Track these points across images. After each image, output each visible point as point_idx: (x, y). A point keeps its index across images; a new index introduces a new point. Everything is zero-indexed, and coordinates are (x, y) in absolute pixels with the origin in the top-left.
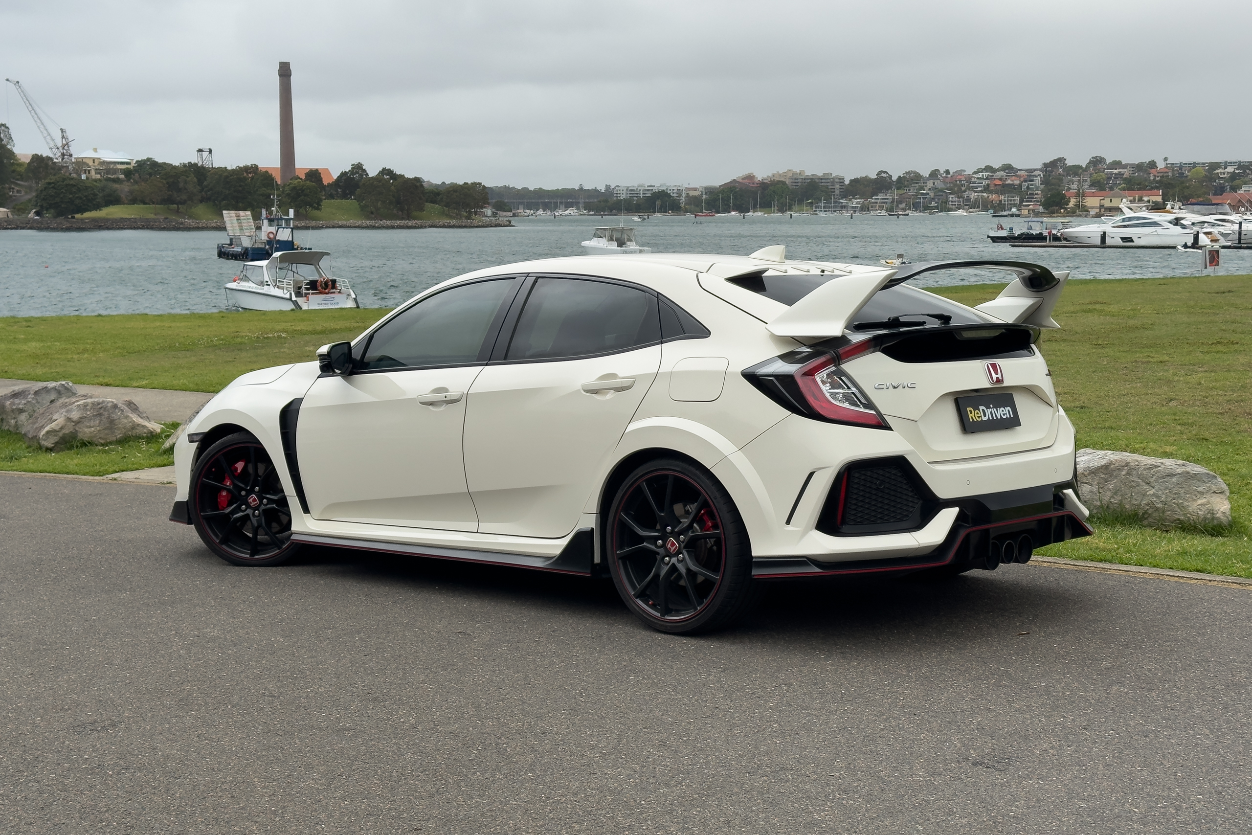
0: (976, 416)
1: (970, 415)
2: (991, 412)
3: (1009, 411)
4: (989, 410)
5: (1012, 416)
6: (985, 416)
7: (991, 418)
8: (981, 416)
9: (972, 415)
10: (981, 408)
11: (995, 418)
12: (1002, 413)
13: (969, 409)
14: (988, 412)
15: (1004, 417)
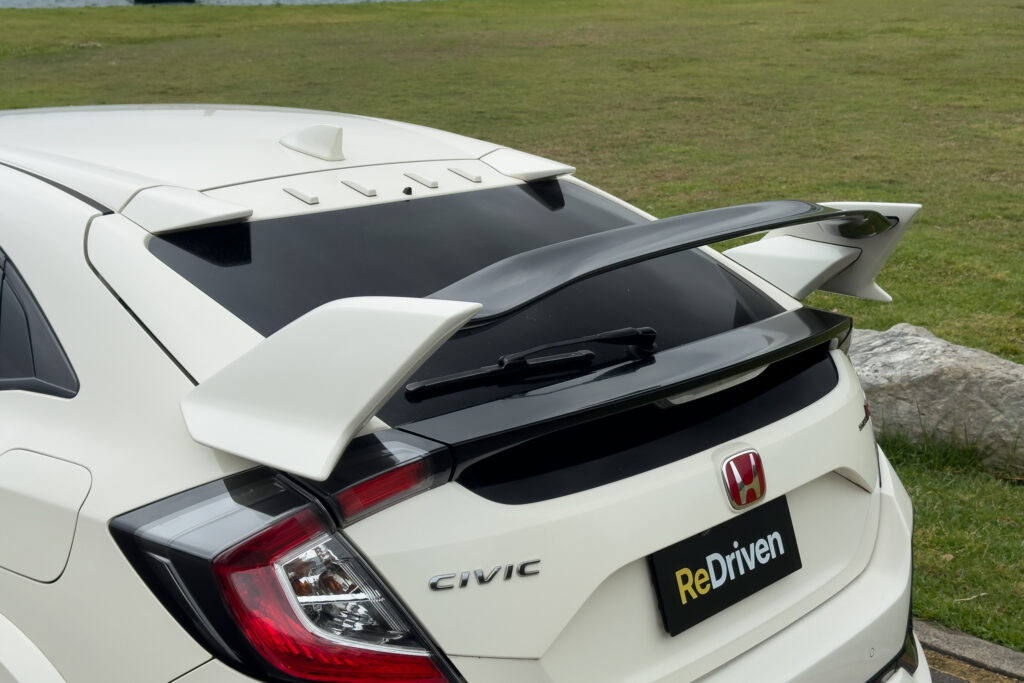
0: (698, 583)
1: (682, 589)
2: (735, 563)
3: (775, 541)
4: (730, 558)
5: (782, 551)
6: (718, 575)
7: (732, 577)
8: (710, 582)
9: (688, 587)
10: (710, 559)
11: (742, 572)
12: (759, 552)
13: (679, 574)
14: (726, 563)
15: (764, 561)
